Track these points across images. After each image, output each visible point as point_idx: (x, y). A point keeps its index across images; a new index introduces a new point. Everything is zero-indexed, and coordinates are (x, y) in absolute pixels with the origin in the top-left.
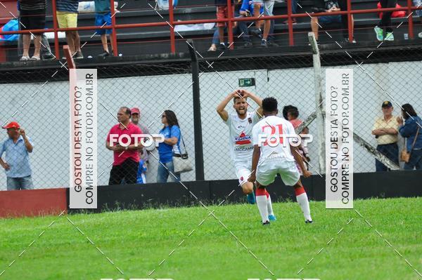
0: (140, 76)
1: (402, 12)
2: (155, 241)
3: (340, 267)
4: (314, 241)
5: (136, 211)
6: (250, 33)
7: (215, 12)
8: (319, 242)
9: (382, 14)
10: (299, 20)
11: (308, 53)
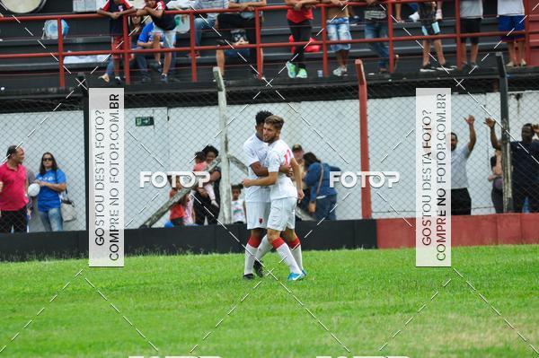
0: (25, 112)
1: (316, 47)
2: (39, 296)
3: (245, 326)
4: (217, 298)
5: (19, 263)
6: (148, 67)
7: (110, 43)
8: (222, 299)
9: (294, 48)
10: (203, 53)
11: (212, 90)
